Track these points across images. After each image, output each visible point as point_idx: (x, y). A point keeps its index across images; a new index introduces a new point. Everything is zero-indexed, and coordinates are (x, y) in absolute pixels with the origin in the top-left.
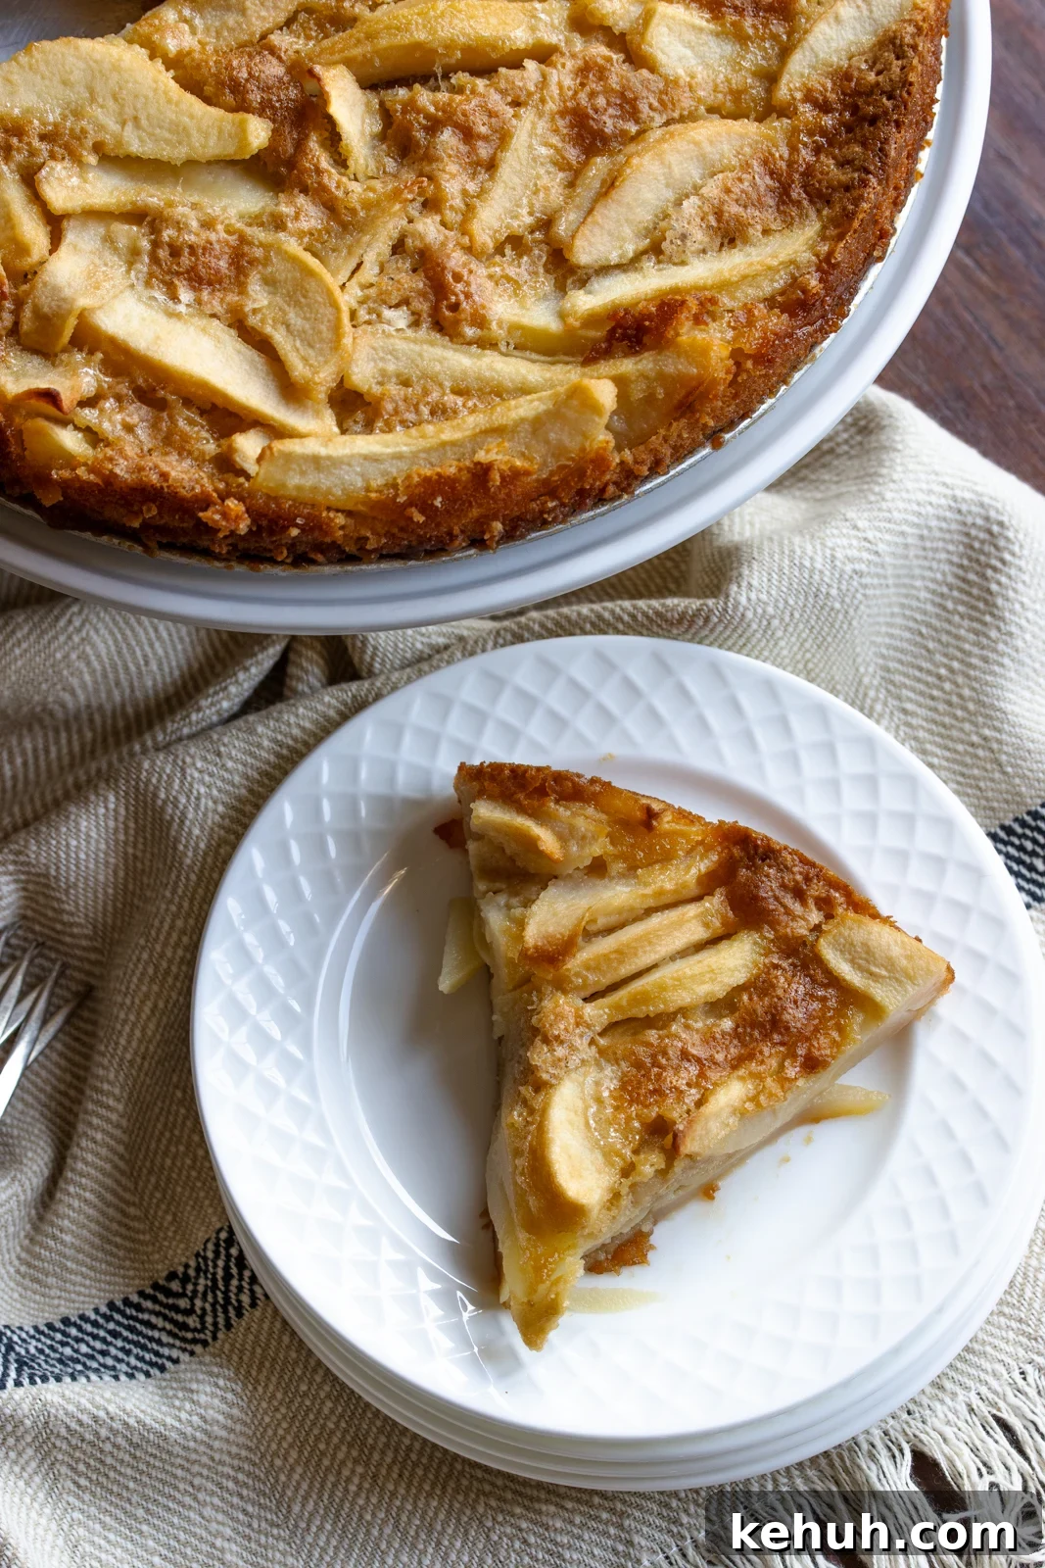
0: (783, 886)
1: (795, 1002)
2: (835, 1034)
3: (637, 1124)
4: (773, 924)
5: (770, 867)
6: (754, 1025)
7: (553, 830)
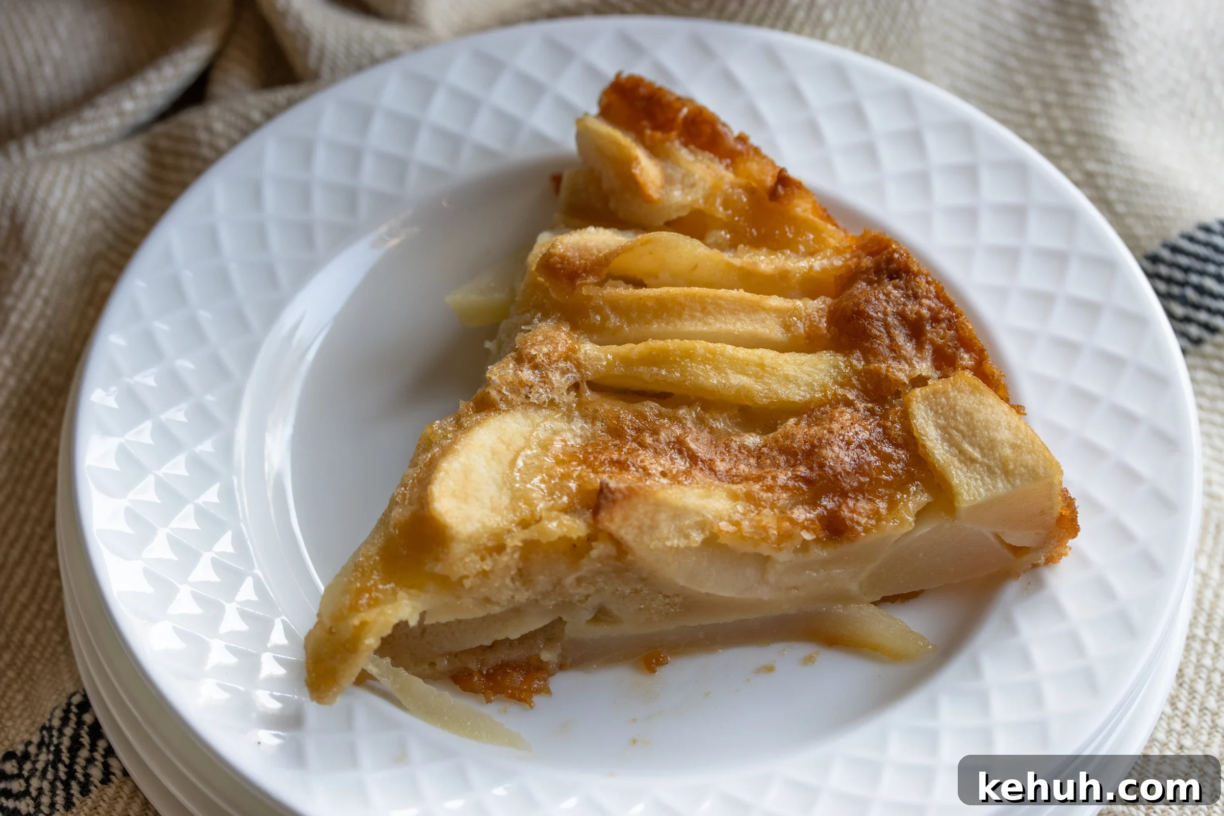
0: (902, 316)
1: (849, 443)
2: (882, 506)
3: (573, 485)
4: (869, 354)
5: (896, 287)
6: (783, 450)
7: (663, 169)
